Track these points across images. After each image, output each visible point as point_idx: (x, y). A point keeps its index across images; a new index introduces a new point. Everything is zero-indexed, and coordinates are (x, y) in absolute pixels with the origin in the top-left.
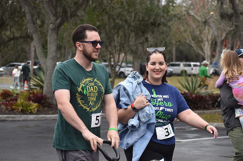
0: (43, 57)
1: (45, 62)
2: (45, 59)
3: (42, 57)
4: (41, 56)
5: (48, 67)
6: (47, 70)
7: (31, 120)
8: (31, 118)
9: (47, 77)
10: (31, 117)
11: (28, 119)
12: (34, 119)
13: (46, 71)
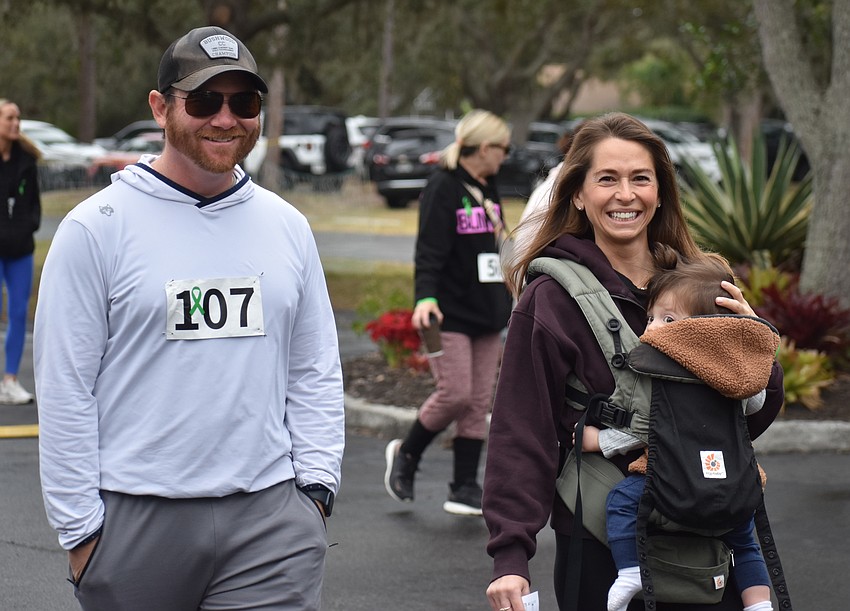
0: (802, 84)
1: (817, 112)
2: (816, 97)
3: (797, 85)
4: (791, 80)
5: (839, 139)
6: (832, 158)
7: (815, 452)
8: (815, 439)
9: (829, 198)
10: (817, 432)
11: (799, 443)
12: (833, 445)
13: (826, 162)
